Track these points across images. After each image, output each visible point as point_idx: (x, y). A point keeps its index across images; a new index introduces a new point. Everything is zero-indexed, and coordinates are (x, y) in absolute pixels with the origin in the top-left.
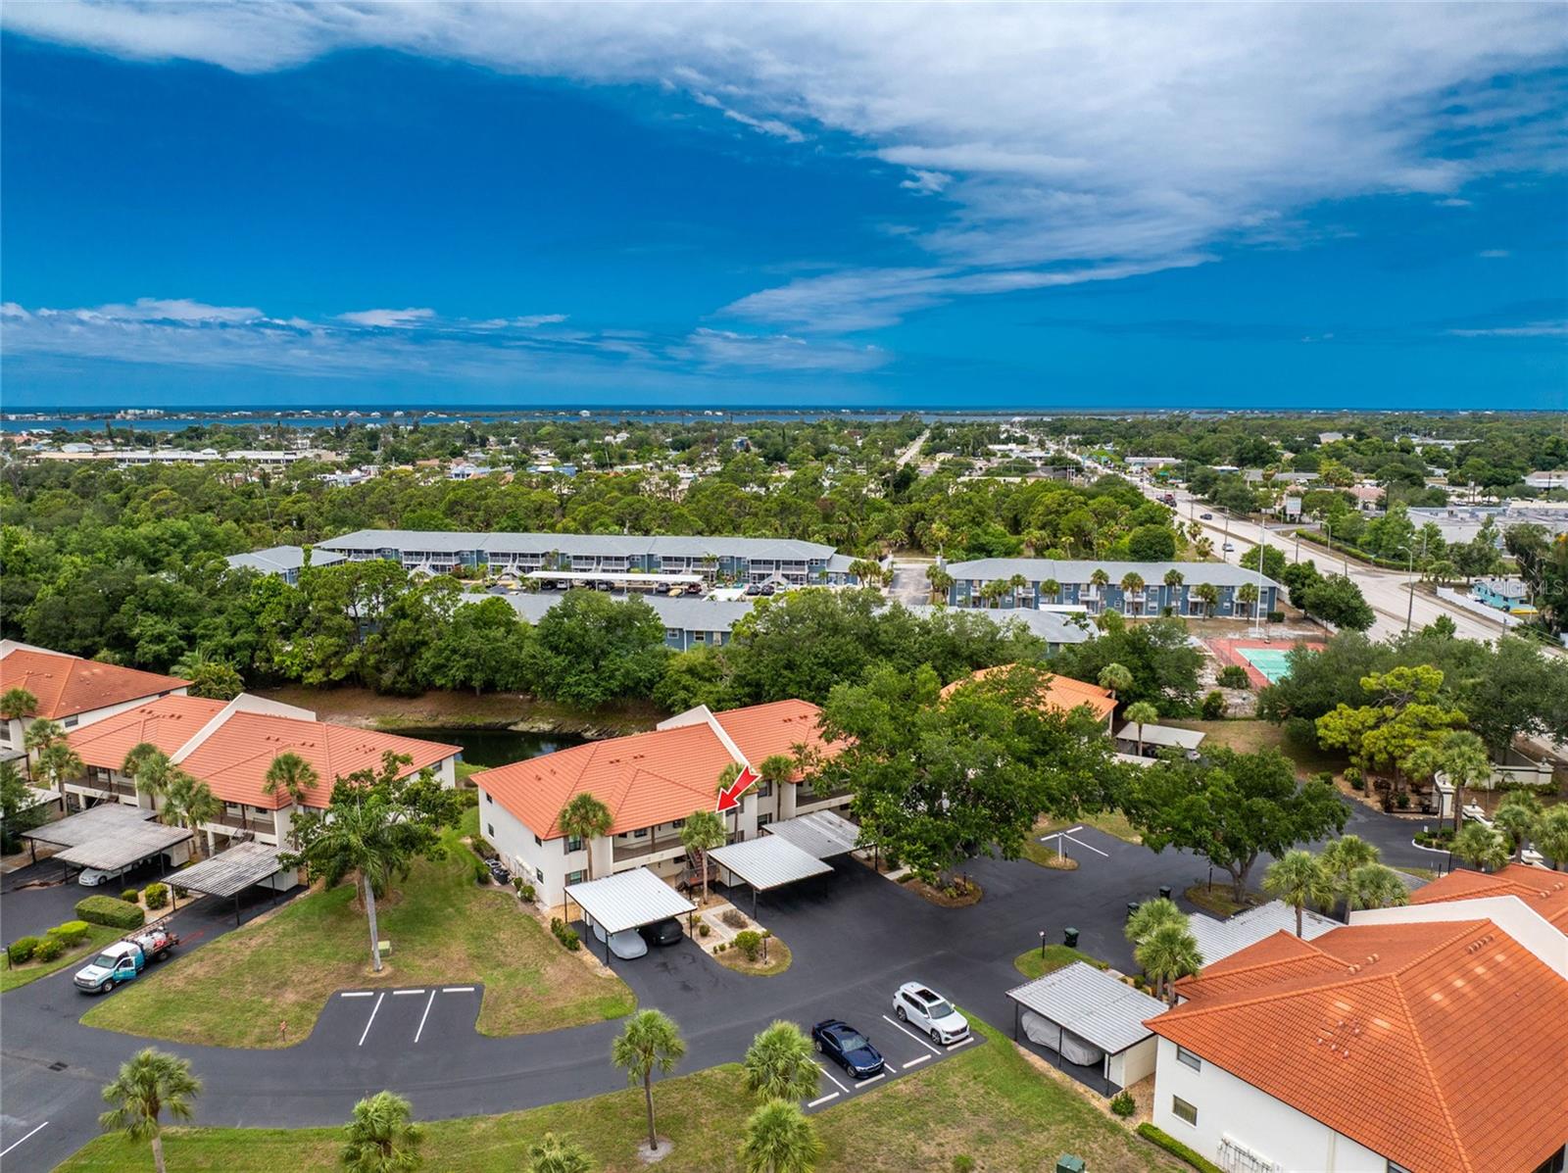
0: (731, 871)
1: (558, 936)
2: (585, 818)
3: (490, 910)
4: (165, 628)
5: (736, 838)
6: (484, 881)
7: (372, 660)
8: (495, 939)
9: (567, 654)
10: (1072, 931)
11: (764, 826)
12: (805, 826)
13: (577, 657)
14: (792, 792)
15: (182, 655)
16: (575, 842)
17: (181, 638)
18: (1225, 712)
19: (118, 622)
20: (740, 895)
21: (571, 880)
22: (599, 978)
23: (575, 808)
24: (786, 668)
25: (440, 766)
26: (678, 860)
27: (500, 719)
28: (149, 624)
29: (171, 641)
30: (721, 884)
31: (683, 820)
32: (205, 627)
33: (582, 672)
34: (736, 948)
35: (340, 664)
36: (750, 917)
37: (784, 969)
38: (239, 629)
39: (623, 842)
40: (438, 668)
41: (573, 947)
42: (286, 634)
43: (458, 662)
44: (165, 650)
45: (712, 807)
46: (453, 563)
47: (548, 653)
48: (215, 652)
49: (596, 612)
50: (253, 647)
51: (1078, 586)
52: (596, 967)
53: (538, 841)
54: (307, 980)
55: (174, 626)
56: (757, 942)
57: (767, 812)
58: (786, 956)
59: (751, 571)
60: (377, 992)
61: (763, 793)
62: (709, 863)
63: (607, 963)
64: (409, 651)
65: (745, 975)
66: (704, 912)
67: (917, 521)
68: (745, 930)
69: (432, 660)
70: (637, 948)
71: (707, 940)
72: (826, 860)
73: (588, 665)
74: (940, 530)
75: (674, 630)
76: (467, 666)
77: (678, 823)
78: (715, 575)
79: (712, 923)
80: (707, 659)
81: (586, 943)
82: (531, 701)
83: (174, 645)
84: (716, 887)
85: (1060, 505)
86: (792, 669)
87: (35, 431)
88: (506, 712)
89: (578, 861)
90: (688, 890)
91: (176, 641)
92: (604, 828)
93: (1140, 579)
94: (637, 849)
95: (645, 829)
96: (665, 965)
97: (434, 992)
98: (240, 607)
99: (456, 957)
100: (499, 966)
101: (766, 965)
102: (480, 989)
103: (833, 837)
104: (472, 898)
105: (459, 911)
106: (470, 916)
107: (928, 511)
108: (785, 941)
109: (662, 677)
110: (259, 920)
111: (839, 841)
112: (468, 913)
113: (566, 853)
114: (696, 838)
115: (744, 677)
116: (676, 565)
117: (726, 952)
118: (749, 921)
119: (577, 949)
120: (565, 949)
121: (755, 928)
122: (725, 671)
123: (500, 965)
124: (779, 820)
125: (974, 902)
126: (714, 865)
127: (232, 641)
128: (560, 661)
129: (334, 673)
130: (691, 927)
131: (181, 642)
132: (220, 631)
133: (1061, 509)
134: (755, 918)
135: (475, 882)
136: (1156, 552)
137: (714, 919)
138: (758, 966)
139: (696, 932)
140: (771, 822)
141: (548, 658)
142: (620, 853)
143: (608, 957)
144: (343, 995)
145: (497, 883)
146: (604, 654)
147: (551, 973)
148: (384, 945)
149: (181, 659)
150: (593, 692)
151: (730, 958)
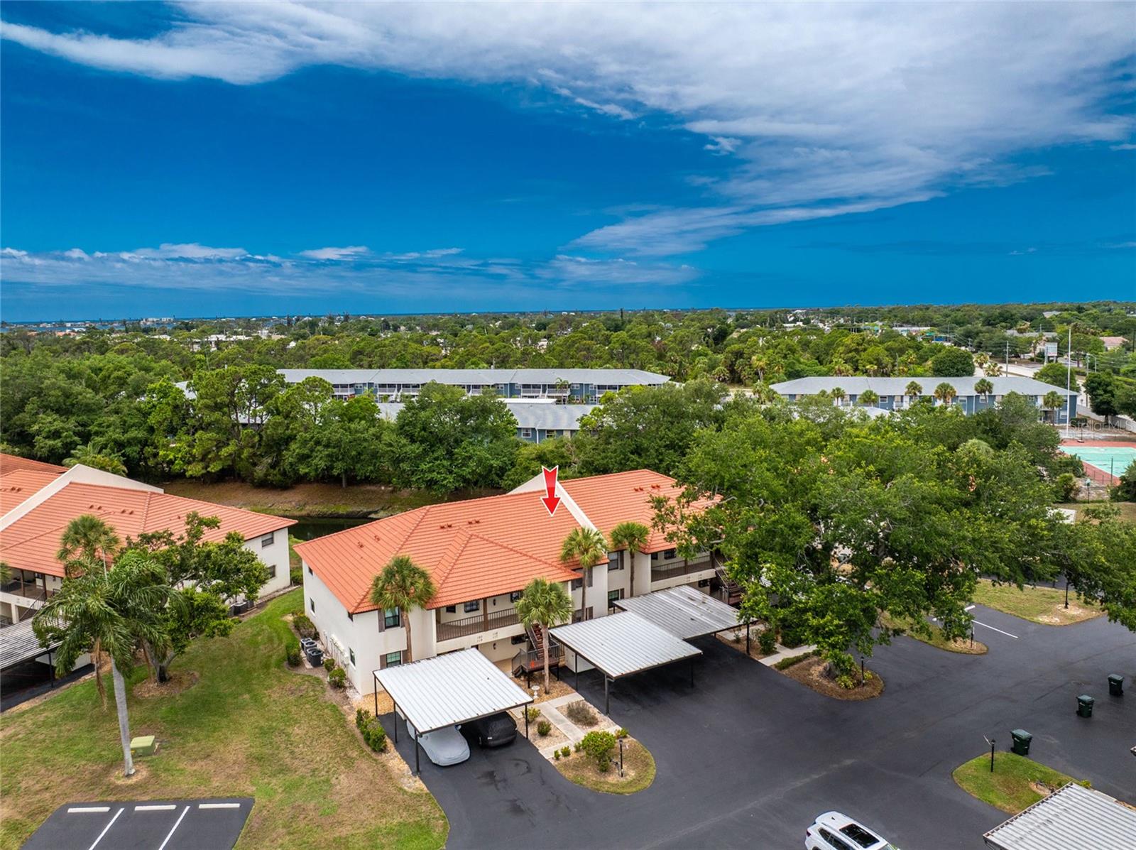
0: (577, 653)
1: (362, 733)
2: (402, 588)
3: (292, 698)
4: (62, 425)
5: (584, 615)
6: (295, 662)
7: (245, 454)
8: (288, 735)
9: (422, 442)
10: (1023, 733)
11: (616, 602)
12: (662, 602)
13: (432, 446)
14: (646, 565)
15: (74, 449)
16: (394, 617)
17: (76, 434)
18: (1076, 494)
19: (20, 419)
20: (588, 682)
21: (386, 662)
22: (405, 792)
23: (390, 573)
24: (632, 453)
25: (272, 538)
26: (517, 640)
27: (362, 509)
28: (50, 421)
29: (66, 437)
30: (565, 668)
31: (521, 591)
32: (100, 425)
33: (436, 459)
34: (583, 753)
35: (217, 457)
36: (601, 711)
37: (647, 783)
38: (132, 427)
39: (448, 618)
40: (303, 458)
41: (378, 746)
42: (172, 431)
43: (321, 452)
44: (60, 444)
45: (554, 576)
46: (349, 393)
47: (404, 441)
48: (105, 446)
49: (450, 402)
50: (145, 443)
51: (892, 398)
52: (403, 776)
53: (350, 616)
54: (37, 787)
55: (72, 423)
56: (612, 747)
57: (619, 588)
58: (647, 764)
59: (597, 396)
60: (114, 806)
61: (615, 565)
62: (551, 643)
63: (417, 771)
64: (279, 444)
65: (595, 792)
66: (545, 703)
67: (736, 359)
68: (595, 729)
69: (297, 451)
70: (457, 751)
71: (546, 741)
72: (692, 641)
73: (441, 452)
74: (760, 360)
75: (527, 429)
76: (328, 456)
77: (514, 596)
78: (567, 399)
79: (552, 717)
80: (556, 447)
81: (396, 742)
82: (392, 492)
83: (68, 440)
84: (560, 673)
85: (858, 344)
86: (640, 455)
87: (76, 330)
88: (368, 501)
89: (394, 640)
90: (526, 676)
91: (71, 437)
92: (426, 598)
93: (952, 389)
94: (467, 627)
95: (477, 601)
96: (491, 775)
97: (188, 808)
98: (136, 409)
99: (231, 758)
100: (281, 771)
101: (623, 778)
102: (247, 803)
103: (696, 614)
104: (275, 682)
105: (256, 699)
106: (266, 705)
107: (746, 351)
108: (647, 745)
109: (513, 465)
110: (24, 706)
111: (704, 619)
112: (265, 701)
113: (381, 630)
114: (534, 611)
115: (591, 463)
116: (534, 392)
117: (570, 758)
118: (599, 716)
119: (383, 750)
120: (368, 750)
121: (608, 727)
122: (574, 458)
123: (284, 770)
124: (632, 595)
125: (876, 694)
126: (557, 647)
127: (124, 438)
128: (416, 448)
129: (212, 466)
130: (528, 723)
131: (76, 438)
132: (112, 429)
133: (860, 348)
134: (607, 712)
135: (285, 663)
136: (958, 370)
137: (556, 712)
138: (613, 779)
139: (533, 730)
140: (623, 597)
141: (404, 445)
142: (444, 631)
143: (419, 761)
144: (71, 810)
145: (308, 666)
146: (458, 442)
147: (344, 782)
148: (145, 741)
149: (72, 452)
150: (445, 479)
151: (576, 766)
